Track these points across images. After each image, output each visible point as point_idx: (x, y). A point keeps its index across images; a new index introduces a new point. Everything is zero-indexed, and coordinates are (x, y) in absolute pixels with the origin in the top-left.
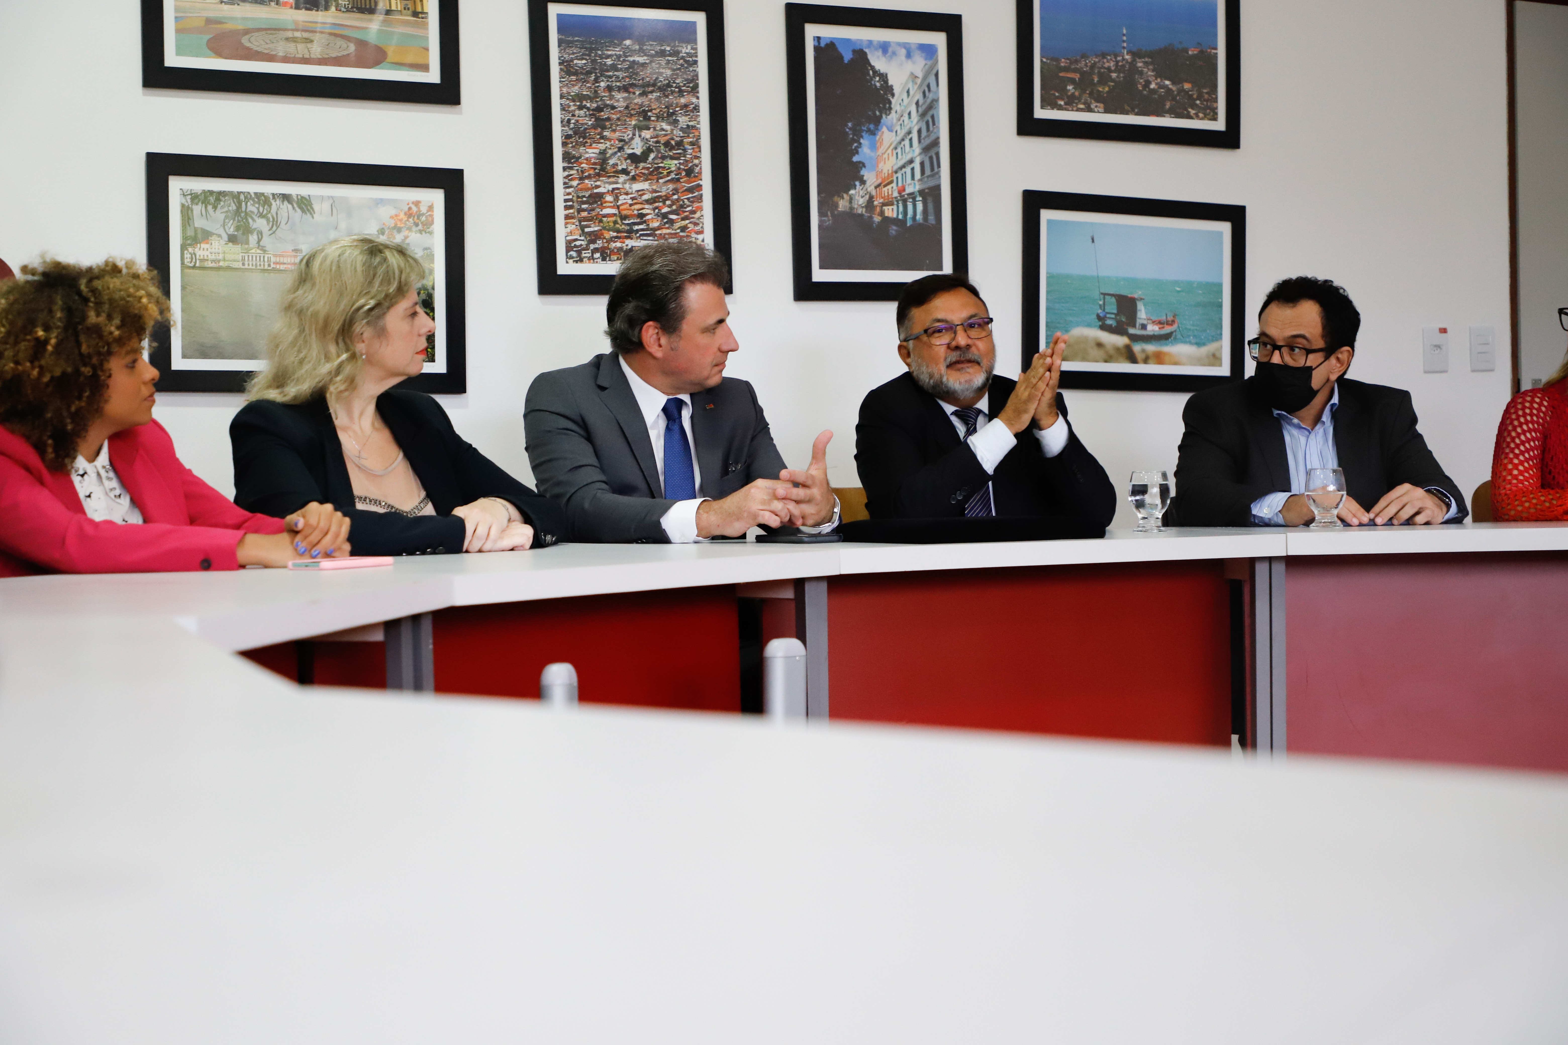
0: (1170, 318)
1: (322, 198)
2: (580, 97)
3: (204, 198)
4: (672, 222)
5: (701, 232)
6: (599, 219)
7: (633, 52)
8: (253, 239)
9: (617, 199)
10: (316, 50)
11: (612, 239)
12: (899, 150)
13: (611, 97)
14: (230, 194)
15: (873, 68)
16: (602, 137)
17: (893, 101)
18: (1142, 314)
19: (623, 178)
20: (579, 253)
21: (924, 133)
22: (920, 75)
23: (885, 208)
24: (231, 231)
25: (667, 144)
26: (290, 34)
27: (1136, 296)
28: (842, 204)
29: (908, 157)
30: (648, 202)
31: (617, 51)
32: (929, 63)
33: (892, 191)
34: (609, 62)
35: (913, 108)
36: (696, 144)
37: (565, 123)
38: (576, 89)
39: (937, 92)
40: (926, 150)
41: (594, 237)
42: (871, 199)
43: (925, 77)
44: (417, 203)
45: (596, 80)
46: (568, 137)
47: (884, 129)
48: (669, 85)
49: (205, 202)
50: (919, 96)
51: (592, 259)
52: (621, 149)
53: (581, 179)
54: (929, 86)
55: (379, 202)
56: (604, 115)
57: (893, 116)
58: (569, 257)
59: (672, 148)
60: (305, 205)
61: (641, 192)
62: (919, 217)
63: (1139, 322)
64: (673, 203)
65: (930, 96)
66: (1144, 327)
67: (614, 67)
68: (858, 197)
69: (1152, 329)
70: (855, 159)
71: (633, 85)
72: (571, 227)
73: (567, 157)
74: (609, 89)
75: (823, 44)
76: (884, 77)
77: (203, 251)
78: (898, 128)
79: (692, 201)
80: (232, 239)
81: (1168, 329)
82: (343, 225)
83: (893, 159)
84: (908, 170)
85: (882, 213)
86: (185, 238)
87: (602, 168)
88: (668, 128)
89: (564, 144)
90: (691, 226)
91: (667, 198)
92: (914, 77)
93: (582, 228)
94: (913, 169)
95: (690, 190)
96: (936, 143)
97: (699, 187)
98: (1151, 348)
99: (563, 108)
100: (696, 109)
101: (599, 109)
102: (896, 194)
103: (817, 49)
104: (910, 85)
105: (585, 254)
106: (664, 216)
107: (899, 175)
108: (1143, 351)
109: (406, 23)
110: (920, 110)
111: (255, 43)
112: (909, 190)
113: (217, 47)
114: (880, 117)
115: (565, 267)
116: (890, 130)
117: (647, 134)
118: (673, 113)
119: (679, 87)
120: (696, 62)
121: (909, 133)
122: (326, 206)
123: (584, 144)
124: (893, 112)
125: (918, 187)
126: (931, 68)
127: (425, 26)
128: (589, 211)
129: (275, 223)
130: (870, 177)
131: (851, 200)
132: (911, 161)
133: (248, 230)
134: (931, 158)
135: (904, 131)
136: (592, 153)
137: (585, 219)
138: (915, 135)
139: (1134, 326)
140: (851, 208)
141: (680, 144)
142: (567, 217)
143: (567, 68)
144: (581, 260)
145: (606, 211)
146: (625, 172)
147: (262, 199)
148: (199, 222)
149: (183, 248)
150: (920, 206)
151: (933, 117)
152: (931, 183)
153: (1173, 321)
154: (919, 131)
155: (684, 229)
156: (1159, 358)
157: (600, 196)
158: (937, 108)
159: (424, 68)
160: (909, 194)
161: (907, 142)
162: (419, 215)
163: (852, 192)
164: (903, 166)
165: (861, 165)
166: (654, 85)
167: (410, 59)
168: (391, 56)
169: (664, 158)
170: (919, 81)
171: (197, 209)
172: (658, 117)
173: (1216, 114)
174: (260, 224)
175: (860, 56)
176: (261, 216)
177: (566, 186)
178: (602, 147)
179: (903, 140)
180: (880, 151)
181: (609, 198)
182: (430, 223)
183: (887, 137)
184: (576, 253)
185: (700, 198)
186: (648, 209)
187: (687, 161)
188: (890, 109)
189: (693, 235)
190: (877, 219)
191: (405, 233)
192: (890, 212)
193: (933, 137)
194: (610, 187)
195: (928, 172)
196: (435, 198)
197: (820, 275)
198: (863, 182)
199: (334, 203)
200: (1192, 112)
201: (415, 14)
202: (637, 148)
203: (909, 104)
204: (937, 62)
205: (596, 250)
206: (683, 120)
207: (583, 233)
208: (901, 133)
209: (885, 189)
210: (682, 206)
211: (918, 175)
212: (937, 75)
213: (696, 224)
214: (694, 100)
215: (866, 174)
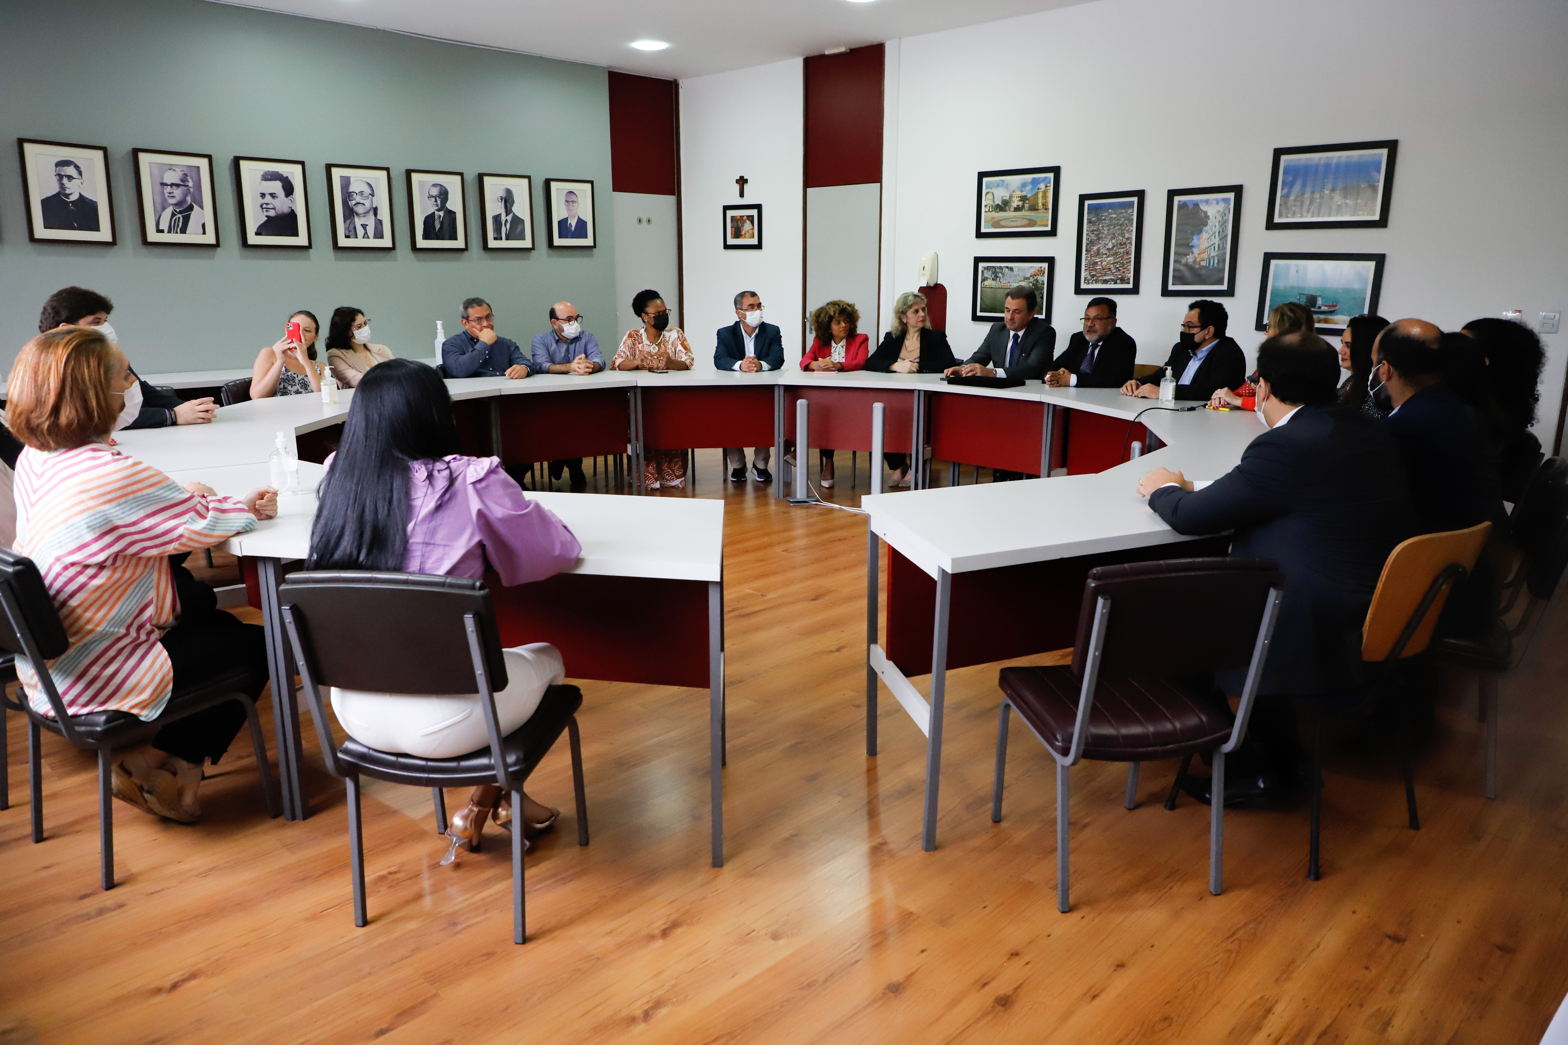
0: (1334, 304)
1: (1016, 267)
2: (1093, 231)
3: (988, 268)
4: (1120, 270)
5: (1130, 273)
6: (1096, 270)
7: (1112, 214)
8: (998, 279)
9: (1102, 263)
10: (1018, 224)
11: (1100, 276)
12: (1209, 240)
13: (1103, 229)
14: (993, 267)
15: (1201, 210)
16: (1099, 243)
17: (1209, 221)
18: (1320, 302)
19: (1105, 256)
20: (1088, 281)
21: (1221, 233)
22: (1222, 210)
23: (1201, 262)
24: (993, 277)
25: (1121, 244)
26: (1012, 220)
27: (1317, 295)
28: (1184, 261)
29: (1213, 243)
30: (1112, 264)
31: (1106, 214)
32: (1226, 205)
33: (1205, 256)
34: (1103, 218)
35: (1217, 224)
36: (1131, 243)
37: (1087, 239)
38: (1092, 228)
39: (1229, 216)
40: (1221, 239)
41: (1093, 276)
42: (1196, 258)
43: (1224, 211)
44: (1041, 267)
45: (1099, 224)
46: (1088, 244)
47: (1204, 232)
48: (1123, 224)
49: (987, 269)
50: (1220, 219)
51: (1092, 283)
52: (1105, 247)
53: (1091, 257)
54: (1225, 214)
55: (1032, 267)
56: (1100, 236)
57: (1208, 227)
58: (1085, 283)
59: (1122, 245)
60: (1011, 269)
61: (1110, 260)
62: (1215, 265)
63: (1317, 306)
64: (1121, 263)
65: (1225, 218)
66: (1320, 308)
67: (1105, 220)
68: (1190, 259)
69: (1324, 308)
70: (1190, 245)
71: (1111, 225)
72: (1086, 273)
73: (1087, 251)
74: (1103, 227)
75: (1181, 203)
76: (1206, 213)
77: (986, 283)
78: (1210, 232)
79: (1127, 263)
80: (993, 279)
81: (1333, 309)
82: (1020, 275)
83: (1206, 244)
84: (1212, 247)
85: (1200, 264)
86: (982, 279)
87: (1098, 253)
88: (1121, 238)
89: (1086, 247)
90: (1126, 272)
91: (1119, 262)
92: (1219, 212)
93: (1090, 273)
94: (1214, 247)
95: (1127, 259)
96: (1226, 236)
97: (1130, 258)
98: (1322, 317)
99: (1087, 234)
100: (1132, 231)
101: (1099, 234)
102: (1206, 257)
103: (1179, 205)
104: (1217, 215)
105: (1090, 282)
106: (1118, 268)
107: (1209, 249)
108: (1318, 318)
109: (1043, 212)
110: (1220, 224)
111: (1002, 223)
112: (1212, 255)
113: (994, 226)
114: (1202, 228)
115: (1083, 286)
116: (1206, 232)
117: (1114, 241)
118: (1124, 233)
119: (1126, 224)
120: (1133, 215)
121: (1215, 233)
122: (1017, 269)
123: (1093, 246)
124: (1208, 226)
125: (1216, 253)
126: (1227, 207)
127: (1048, 212)
128: (1093, 267)
129: (1003, 274)
130: (1196, 251)
131: (1187, 259)
132: (1214, 244)
133: (997, 277)
134: (1223, 243)
135: (1213, 232)
136: (1095, 248)
137: (1091, 270)
138: (1217, 234)
139: (1315, 307)
140: (1187, 263)
141: (1125, 244)
142: (1085, 270)
143: (1089, 221)
144: (1089, 284)
145: (1098, 267)
146: (1106, 254)
147: (1001, 268)
148: (986, 275)
149: (982, 282)
150: (1216, 261)
151: (1225, 226)
152: (1222, 252)
153: (1336, 306)
154: (1219, 232)
155: (1124, 272)
156: (1326, 321)
157: (1097, 262)
158: (1228, 222)
159: (1047, 226)
160: (1212, 257)
161: (1213, 237)
162: (1041, 271)
163: (1188, 257)
164: (1211, 246)
165: (1193, 247)
166: (1118, 224)
167: (1044, 223)
168: (1038, 224)
169: (1119, 248)
170: (1221, 213)
171: (985, 271)
172: (1118, 235)
173: (1375, 212)
174: (1000, 275)
175: (1196, 205)
176: (1001, 273)
177: (1086, 260)
178: (1098, 246)
179: (1211, 236)
180: (1201, 241)
181: (1099, 263)
182: (1044, 273)
183: (1204, 235)
184: (1087, 281)
185: (1130, 262)
186: (1112, 266)
187: (1127, 249)
188: (1207, 224)
189: (1127, 274)
190: (1197, 266)
191: (1037, 276)
192: (1203, 263)
193: (1225, 234)
194: (1100, 259)
195: (1221, 247)
196: (1045, 265)
197: (1171, 287)
198: (1193, 253)
199: (1019, 268)
200: (1360, 213)
201: (1046, 209)
202: (1110, 246)
203: (1216, 222)
204: (1230, 205)
205: (1094, 280)
206: (1127, 235)
207: (1090, 275)
208: (1211, 234)
209: (1202, 255)
210: (1124, 265)
211: (1216, 249)
212: (1229, 209)
213: (1128, 270)
214: (1131, 228)
215: (1194, 250)
